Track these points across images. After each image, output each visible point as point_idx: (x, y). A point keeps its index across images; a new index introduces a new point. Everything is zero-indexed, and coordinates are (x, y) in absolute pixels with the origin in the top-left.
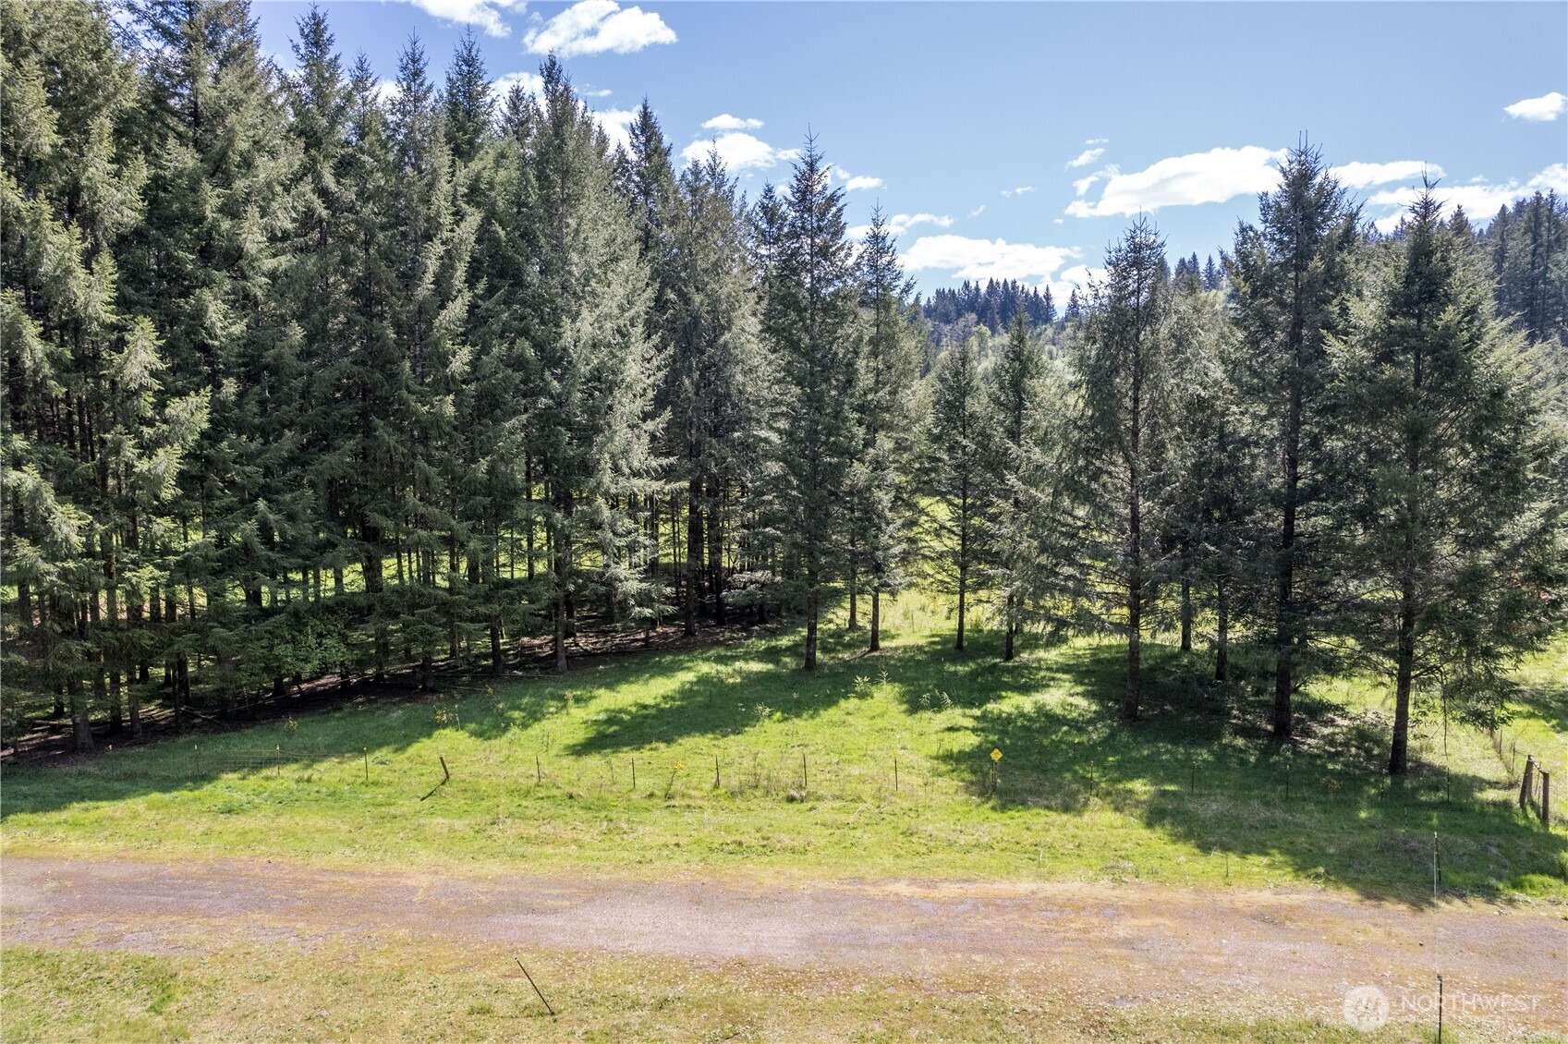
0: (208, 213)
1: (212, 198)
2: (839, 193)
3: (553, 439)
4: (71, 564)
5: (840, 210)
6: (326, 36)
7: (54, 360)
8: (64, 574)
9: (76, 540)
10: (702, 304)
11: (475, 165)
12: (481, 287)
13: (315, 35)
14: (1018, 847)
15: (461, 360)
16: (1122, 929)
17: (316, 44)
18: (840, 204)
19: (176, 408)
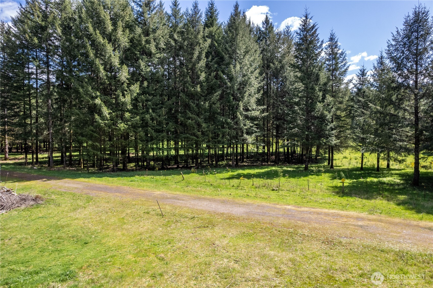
0: (143, 43)
1: (144, 39)
2: (316, 24)
3: (229, 99)
4: (106, 122)
5: (316, 29)
6: (178, 3)
7: (107, 75)
8: (105, 124)
9: (108, 116)
10: (278, 64)
11: (211, 29)
12: (210, 59)
13: (175, 4)
14: (341, 204)
15: (203, 76)
16: (360, 223)
17: (175, 5)
18: (316, 28)
19: (132, 88)
